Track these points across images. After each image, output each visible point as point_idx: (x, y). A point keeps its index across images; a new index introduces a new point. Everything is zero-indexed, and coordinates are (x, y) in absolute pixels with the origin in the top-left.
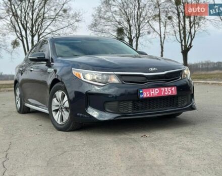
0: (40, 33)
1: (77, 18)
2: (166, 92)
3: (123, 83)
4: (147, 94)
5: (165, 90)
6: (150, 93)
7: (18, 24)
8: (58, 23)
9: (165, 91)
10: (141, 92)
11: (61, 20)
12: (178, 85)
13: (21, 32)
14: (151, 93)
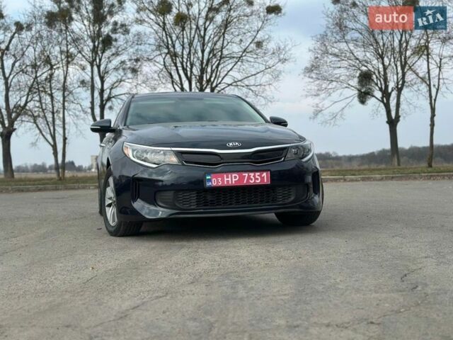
0: (214, 85)
1: (282, 56)
2: (252, 180)
3: (183, 165)
4: (218, 181)
5: (249, 176)
6: (223, 180)
7: (177, 70)
8: (246, 65)
9: (249, 178)
10: (208, 177)
11: (252, 60)
12: (272, 170)
13: (182, 84)
14: (226, 179)
